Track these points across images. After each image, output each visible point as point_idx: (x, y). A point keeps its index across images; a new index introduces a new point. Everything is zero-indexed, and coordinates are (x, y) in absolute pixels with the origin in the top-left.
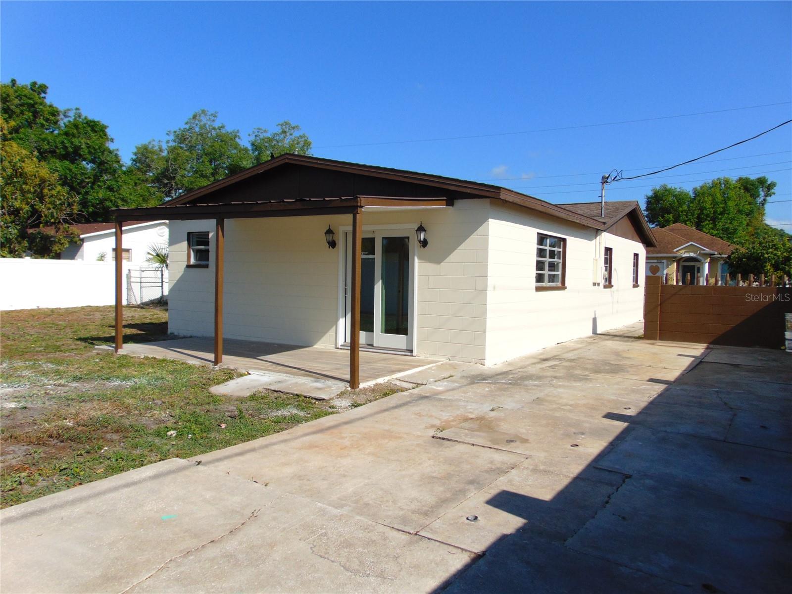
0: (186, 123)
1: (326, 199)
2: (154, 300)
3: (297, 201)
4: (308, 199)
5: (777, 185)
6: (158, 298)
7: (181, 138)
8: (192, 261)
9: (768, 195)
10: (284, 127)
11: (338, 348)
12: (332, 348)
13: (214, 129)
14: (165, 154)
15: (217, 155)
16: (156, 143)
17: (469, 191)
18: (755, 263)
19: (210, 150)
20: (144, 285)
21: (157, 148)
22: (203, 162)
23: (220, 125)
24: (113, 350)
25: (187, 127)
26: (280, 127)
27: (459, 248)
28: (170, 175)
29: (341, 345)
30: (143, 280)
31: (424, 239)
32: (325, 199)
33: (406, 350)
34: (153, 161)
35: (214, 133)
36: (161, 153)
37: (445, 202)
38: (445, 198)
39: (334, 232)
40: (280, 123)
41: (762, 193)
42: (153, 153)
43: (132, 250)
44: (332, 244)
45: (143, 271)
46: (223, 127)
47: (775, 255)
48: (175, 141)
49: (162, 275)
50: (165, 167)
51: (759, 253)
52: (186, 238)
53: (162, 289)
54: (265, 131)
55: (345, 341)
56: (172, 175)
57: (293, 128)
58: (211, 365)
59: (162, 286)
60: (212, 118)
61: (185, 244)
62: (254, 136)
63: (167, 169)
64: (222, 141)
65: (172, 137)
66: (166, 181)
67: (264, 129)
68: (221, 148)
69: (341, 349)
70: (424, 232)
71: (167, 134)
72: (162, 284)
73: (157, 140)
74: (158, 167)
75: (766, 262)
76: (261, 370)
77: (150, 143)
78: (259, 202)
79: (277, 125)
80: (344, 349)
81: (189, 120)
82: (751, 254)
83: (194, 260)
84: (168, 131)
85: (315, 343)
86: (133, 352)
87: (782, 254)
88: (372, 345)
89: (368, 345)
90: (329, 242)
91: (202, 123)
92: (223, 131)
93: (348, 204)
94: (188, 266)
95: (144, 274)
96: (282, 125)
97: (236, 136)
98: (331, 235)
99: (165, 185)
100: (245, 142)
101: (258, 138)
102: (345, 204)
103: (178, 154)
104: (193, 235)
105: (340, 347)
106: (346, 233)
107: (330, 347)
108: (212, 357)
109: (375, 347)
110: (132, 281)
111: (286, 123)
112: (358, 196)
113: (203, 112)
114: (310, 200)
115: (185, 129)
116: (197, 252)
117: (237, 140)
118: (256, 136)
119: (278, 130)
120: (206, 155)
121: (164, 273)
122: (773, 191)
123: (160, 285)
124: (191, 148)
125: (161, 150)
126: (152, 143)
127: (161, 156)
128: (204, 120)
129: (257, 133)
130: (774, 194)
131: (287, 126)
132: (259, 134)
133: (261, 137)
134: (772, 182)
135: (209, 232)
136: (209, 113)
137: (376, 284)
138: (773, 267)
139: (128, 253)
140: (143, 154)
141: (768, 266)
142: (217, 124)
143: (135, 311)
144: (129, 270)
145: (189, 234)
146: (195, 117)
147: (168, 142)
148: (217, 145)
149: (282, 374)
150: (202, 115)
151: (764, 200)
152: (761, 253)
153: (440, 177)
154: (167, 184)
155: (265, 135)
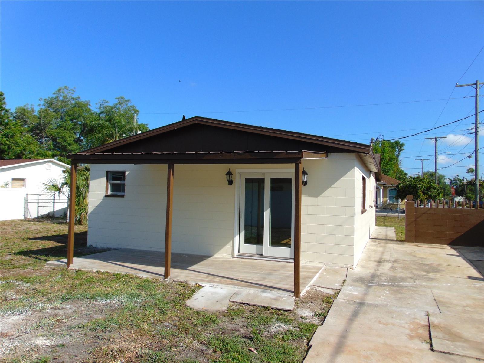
0: (54, 94)
1: (274, 152)
2: (44, 215)
3: (246, 152)
4: (257, 152)
5: (405, 145)
6: (47, 214)
7: (50, 104)
8: (109, 192)
9: (400, 151)
10: (120, 100)
11: (234, 257)
12: (229, 257)
13: (73, 99)
14: (36, 114)
15: (77, 116)
16: (29, 106)
17: (345, 147)
18: (412, 190)
19: (71, 112)
20: (40, 205)
21: (30, 110)
22: (66, 120)
23: (77, 97)
24: (65, 265)
25: (54, 96)
26: (117, 99)
27: (332, 186)
28: (42, 128)
29: (236, 255)
30: (40, 201)
31: (306, 180)
32: (272, 152)
33: (290, 258)
34: (28, 118)
35: (73, 102)
36: (33, 113)
37: (325, 154)
38: (326, 152)
39: (232, 173)
40: (118, 97)
41: (397, 150)
42: (28, 112)
43: (27, 179)
44: (231, 182)
45: (40, 195)
46: (79, 98)
47: (423, 185)
48: (45, 106)
49: (54, 198)
50: (38, 122)
51: (415, 184)
52: (106, 175)
53: (54, 207)
54: (107, 102)
55: (239, 252)
56: (43, 128)
57: (126, 101)
58: (161, 278)
59: (54, 206)
60: (72, 92)
61: (104, 179)
62: (99, 105)
63: (39, 124)
64: (79, 107)
65: (42, 102)
66: (38, 132)
67: (107, 101)
68: (79, 112)
69: (237, 258)
70: (306, 175)
71: (39, 100)
72: (54, 204)
73: (30, 104)
74: (32, 123)
75: (419, 190)
76: (210, 282)
77: (25, 106)
78: (211, 152)
79: (116, 99)
80: (239, 258)
81: (56, 92)
82: (410, 185)
83: (111, 191)
84: (40, 98)
85: (215, 253)
86: (85, 267)
87: (426, 185)
88: (262, 255)
89: (258, 254)
90: (228, 181)
91: (64, 95)
92: (80, 100)
93: (294, 156)
94: (107, 196)
95: (40, 197)
96: (119, 98)
97: (88, 104)
98: (231, 175)
99: (38, 134)
100: (95, 108)
101: (102, 106)
102: (290, 156)
103: (48, 114)
104: (110, 173)
105: (236, 256)
106: (240, 174)
107: (228, 256)
108: (161, 270)
109: (265, 256)
110: (28, 202)
111: (122, 98)
112: (302, 150)
113: (66, 87)
114: (259, 152)
115: (53, 97)
116: (113, 186)
117: (89, 107)
118: (101, 105)
119: (116, 102)
120: (68, 116)
121: (55, 197)
122: (403, 148)
123: (52, 204)
124: (56, 110)
125: (33, 111)
126: (26, 106)
127: (33, 115)
128: (66, 92)
129: (101, 103)
130: (404, 150)
131: (122, 99)
132: (103, 103)
133: (105, 105)
134: (402, 143)
135: (125, 171)
136: (70, 89)
137: (266, 211)
138: (423, 193)
139: (23, 182)
140: (22, 114)
141: (420, 192)
142: (75, 96)
143: (34, 224)
144: (27, 194)
145: (107, 172)
146: (59, 90)
147: (39, 105)
148: (76, 109)
149: (230, 286)
150: (65, 89)
151: (399, 153)
152: (416, 184)
153: (322, 137)
154: (39, 133)
155: (107, 104)
